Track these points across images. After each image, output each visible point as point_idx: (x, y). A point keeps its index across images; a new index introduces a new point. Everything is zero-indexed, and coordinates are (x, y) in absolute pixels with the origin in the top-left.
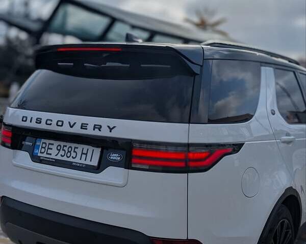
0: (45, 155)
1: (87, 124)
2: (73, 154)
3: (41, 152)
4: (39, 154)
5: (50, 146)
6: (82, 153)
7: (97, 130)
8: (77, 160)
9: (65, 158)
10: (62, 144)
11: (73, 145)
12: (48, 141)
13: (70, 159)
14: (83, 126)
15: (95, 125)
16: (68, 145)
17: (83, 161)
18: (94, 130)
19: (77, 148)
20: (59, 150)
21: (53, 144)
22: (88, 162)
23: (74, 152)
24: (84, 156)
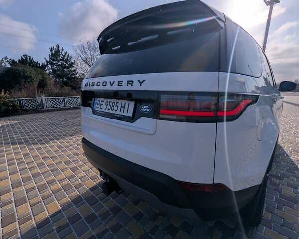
0: (99, 109)
1: (122, 81)
2: (116, 108)
3: (97, 108)
4: (96, 109)
5: (102, 103)
6: (121, 107)
7: (129, 85)
8: (118, 112)
9: (110, 111)
10: (109, 100)
11: (115, 101)
12: (101, 99)
13: (114, 112)
14: (120, 83)
15: (128, 81)
16: (112, 100)
17: (121, 113)
18: (127, 85)
19: (118, 103)
20: (107, 105)
21: (103, 101)
22: (125, 114)
23: (116, 106)
24: (122, 109)
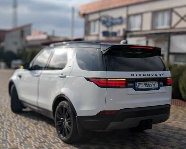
0: (141, 88)
4: (138, 88)
5: (141, 84)
9: (148, 87)
10: (146, 82)
11: (149, 82)
13: (150, 87)
15: (159, 74)
16: (148, 82)
20: (145, 85)
22: (156, 87)
23: (150, 84)
24: (154, 85)
